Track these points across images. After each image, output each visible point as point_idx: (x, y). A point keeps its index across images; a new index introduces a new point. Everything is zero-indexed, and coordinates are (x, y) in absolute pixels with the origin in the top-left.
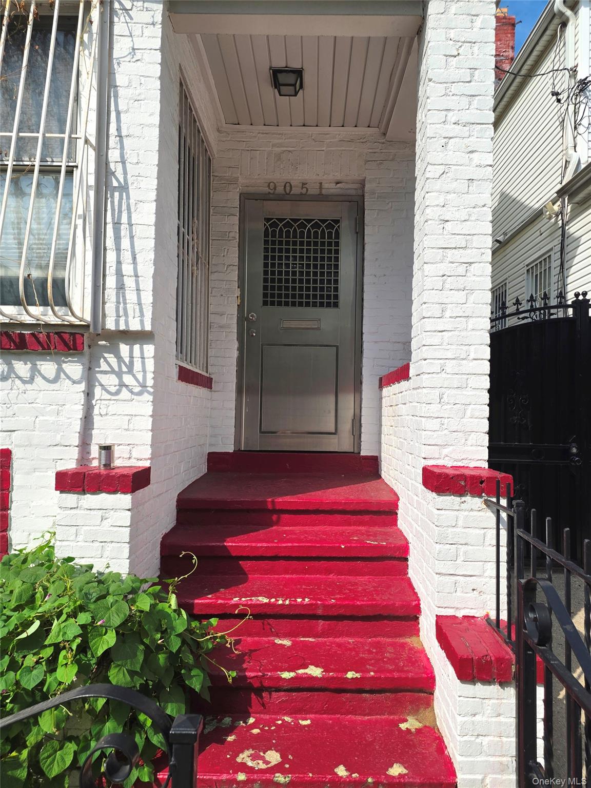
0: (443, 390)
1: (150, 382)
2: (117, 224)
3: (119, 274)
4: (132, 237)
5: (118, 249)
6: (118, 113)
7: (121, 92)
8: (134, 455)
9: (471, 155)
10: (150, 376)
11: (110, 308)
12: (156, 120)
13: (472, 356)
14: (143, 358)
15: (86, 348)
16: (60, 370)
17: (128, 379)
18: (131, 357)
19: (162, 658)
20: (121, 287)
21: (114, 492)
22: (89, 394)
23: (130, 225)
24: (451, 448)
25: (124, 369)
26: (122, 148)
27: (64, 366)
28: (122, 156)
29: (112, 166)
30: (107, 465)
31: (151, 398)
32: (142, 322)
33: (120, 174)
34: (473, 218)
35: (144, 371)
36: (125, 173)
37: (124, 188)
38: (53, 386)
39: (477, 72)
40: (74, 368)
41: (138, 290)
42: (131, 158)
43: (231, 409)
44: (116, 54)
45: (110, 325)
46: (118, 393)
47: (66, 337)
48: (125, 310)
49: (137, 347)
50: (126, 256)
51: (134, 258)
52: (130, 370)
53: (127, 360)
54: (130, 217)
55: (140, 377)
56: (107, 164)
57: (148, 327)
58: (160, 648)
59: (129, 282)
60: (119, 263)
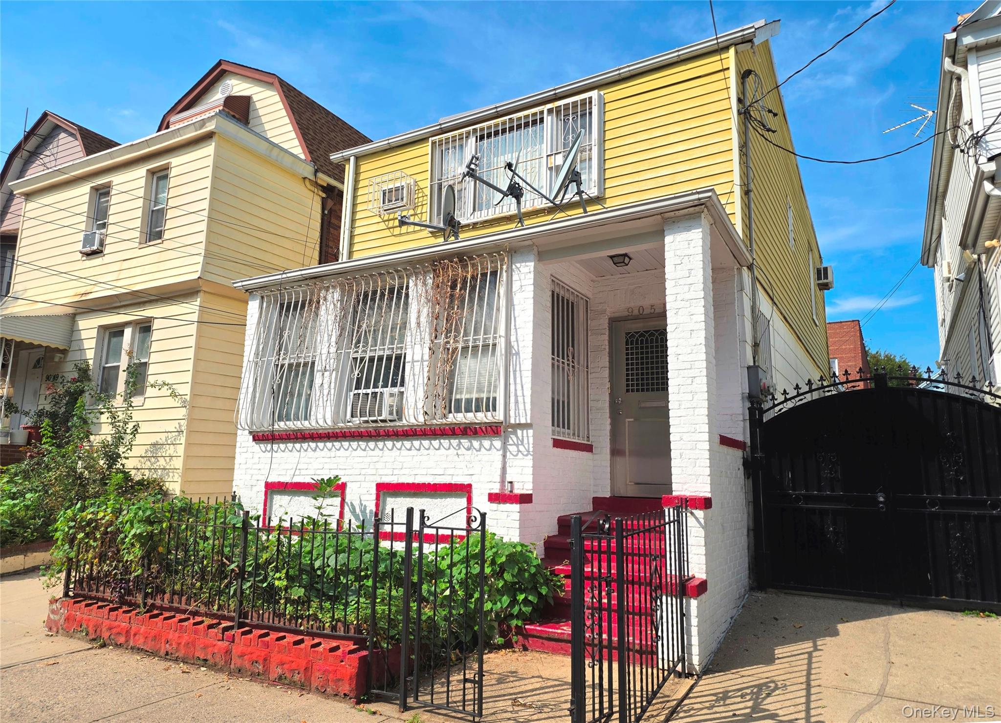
0: (682, 451)
1: (531, 449)
2: (515, 371)
3: (516, 396)
4: (521, 377)
5: (515, 384)
6: (515, 318)
7: (516, 307)
8: (525, 487)
9: (692, 317)
10: (531, 446)
11: (512, 413)
12: (531, 318)
13: (698, 431)
14: (528, 437)
15: (502, 433)
16: (492, 444)
17: (521, 448)
18: (523, 436)
19: (527, 575)
20: (517, 402)
21: (512, 503)
22: (504, 456)
23: (520, 371)
24: (688, 485)
25: (520, 443)
26: (517, 334)
27: (493, 442)
28: (517, 338)
29: (512, 344)
30: (511, 491)
31: (531, 457)
32: (526, 419)
33: (516, 347)
34: (694, 352)
35: (529, 444)
36: (518, 346)
37: (518, 354)
38: (490, 452)
39: (692, 271)
40: (498, 443)
41: (524, 403)
42: (520, 338)
43: (606, 466)
44: (514, 289)
45: (512, 421)
46: (517, 455)
47: (494, 428)
48: (519, 413)
49: (525, 431)
50: (519, 387)
51: (522, 387)
52: (522, 444)
53: (521, 438)
54: (520, 367)
55: (526, 446)
56: (510, 343)
57: (529, 421)
58: (525, 570)
59: (520, 399)
60: (516, 390)
